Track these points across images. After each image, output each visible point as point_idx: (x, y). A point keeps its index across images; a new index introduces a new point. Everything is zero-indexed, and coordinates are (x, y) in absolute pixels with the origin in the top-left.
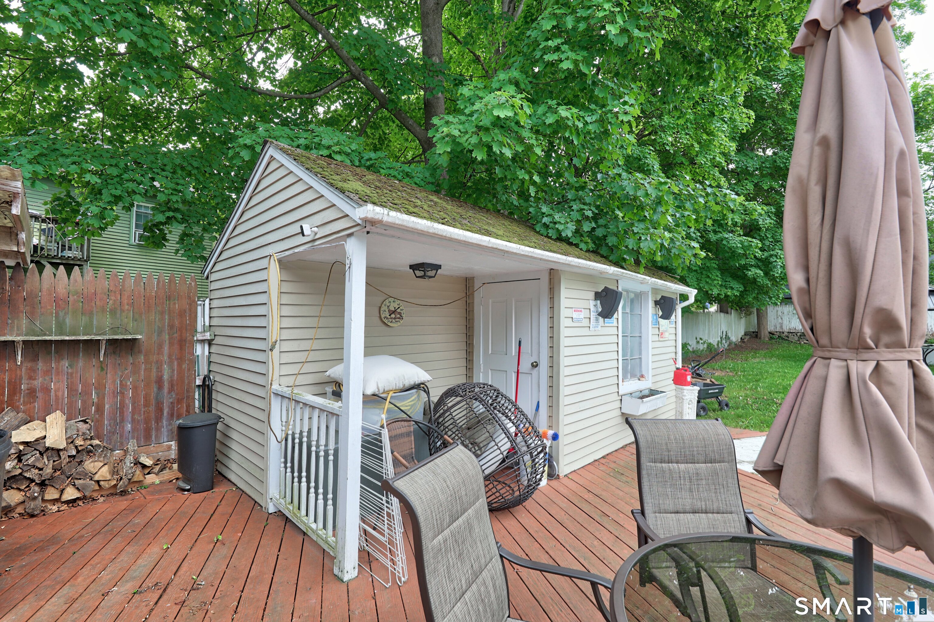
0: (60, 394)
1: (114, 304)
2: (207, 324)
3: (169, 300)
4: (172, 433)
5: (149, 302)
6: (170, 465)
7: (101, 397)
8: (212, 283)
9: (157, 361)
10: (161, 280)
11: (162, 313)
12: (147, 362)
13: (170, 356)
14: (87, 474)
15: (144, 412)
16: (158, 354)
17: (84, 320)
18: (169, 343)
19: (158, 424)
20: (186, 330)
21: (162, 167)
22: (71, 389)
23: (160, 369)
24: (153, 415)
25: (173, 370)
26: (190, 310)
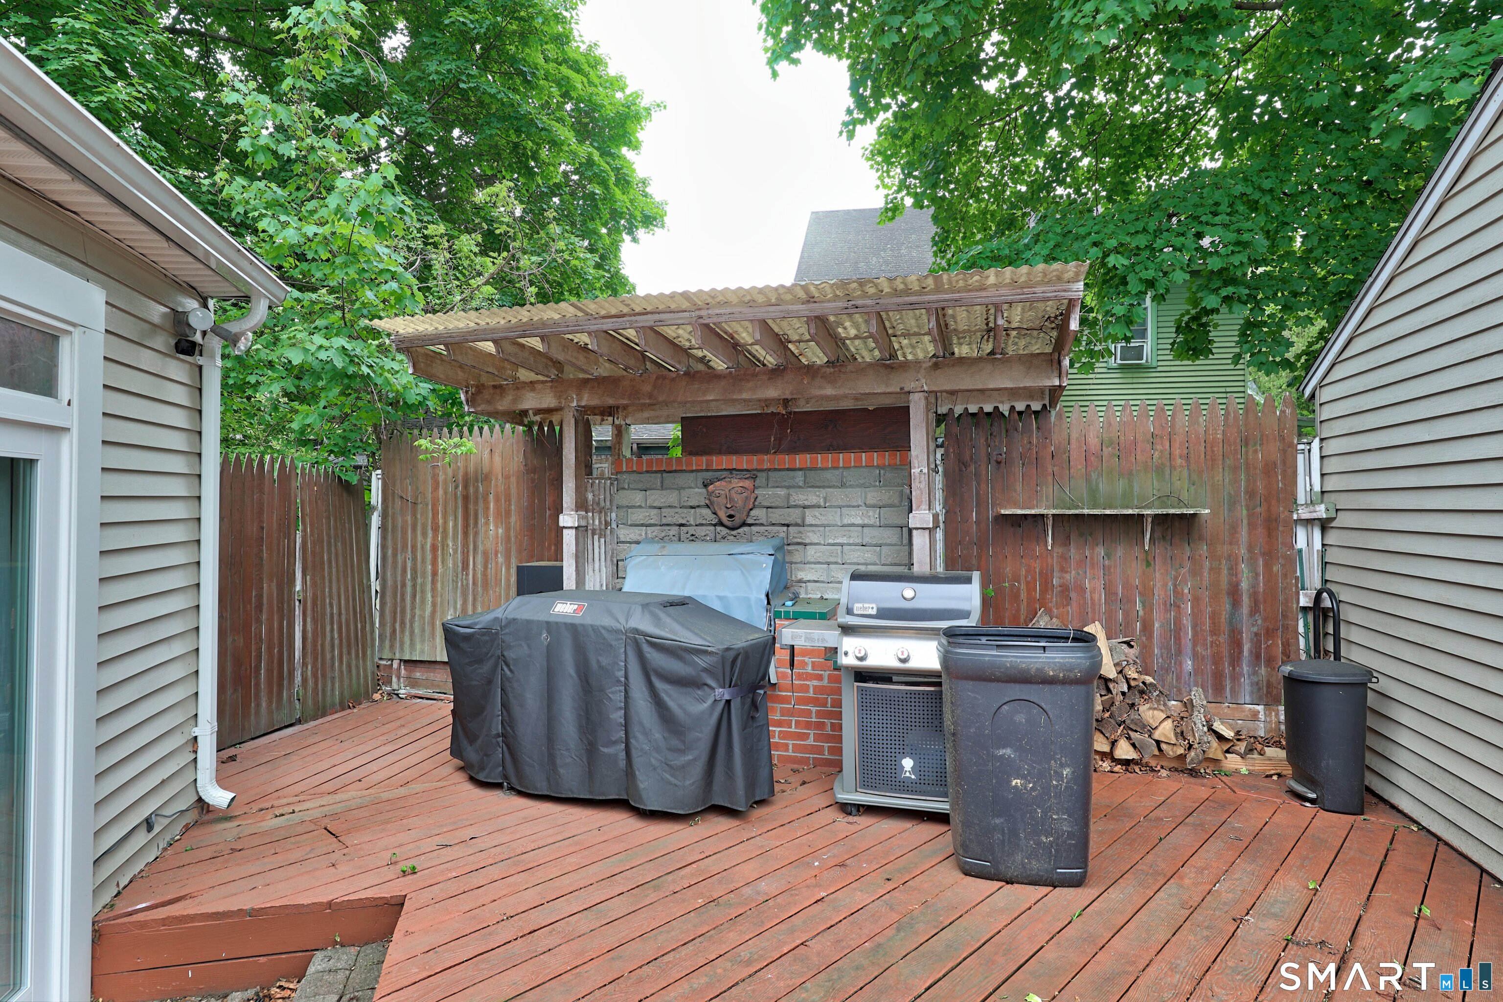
0: (1096, 597)
1: (1160, 457)
2: (1317, 488)
3: (1247, 445)
4: (1259, 689)
5: (1213, 451)
6: (1259, 747)
7: (1148, 607)
8: (1325, 407)
9: (1230, 556)
10: (1231, 409)
11: (1235, 469)
12: (1213, 556)
13: (1250, 549)
14: (1144, 726)
15: (1212, 642)
16: (1231, 544)
17: (1121, 485)
18: (1249, 524)
19: (1234, 669)
20: (1278, 501)
21: (1213, 209)
22: (1109, 590)
23: (1233, 570)
24: (1225, 651)
25: (1257, 575)
26: (1284, 462)
